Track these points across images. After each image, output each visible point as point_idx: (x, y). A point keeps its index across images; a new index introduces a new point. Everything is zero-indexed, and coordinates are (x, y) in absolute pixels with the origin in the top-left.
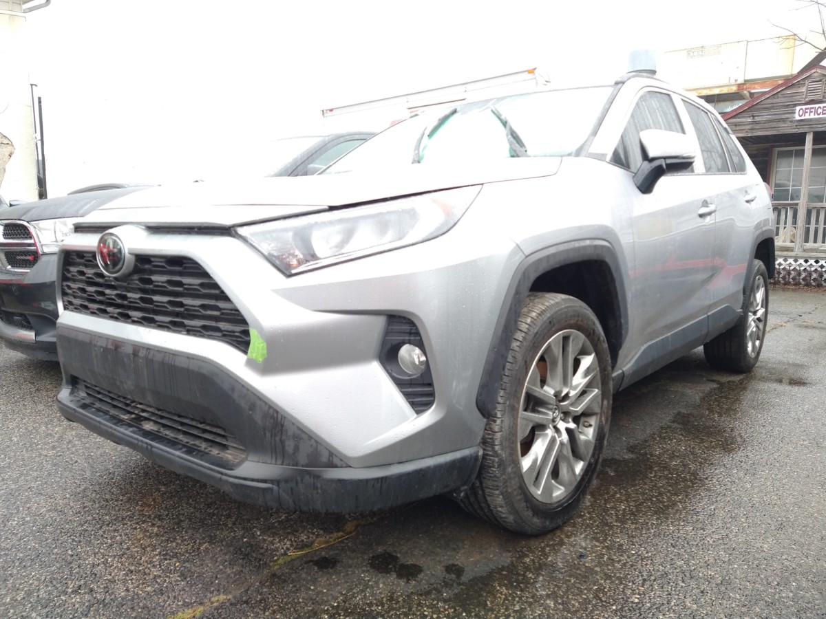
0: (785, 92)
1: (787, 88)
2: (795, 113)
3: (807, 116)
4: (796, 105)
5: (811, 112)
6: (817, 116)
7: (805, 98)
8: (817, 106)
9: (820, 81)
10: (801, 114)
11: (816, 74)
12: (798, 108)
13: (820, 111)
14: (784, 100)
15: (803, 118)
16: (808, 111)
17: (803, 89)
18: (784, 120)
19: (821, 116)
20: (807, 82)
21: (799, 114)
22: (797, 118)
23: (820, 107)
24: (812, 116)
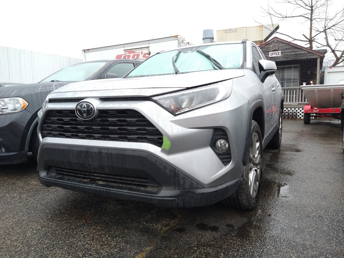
0: (265, 47)
1: (266, 45)
2: (269, 54)
3: (273, 56)
4: (269, 52)
5: (274, 54)
6: (276, 56)
7: (272, 49)
8: (276, 52)
9: (277, 43)
10: (271, 55)
11: (275, 40)
12: (270, 53)
13: (277, 54)
14: (265, 50)
15: (272, 56)
16: (273, 54)
17: (271, 46)
19: (278, 56)
20: (272, 43)
22: (270, 56)
23: (277, 52)
24: (275, 56)
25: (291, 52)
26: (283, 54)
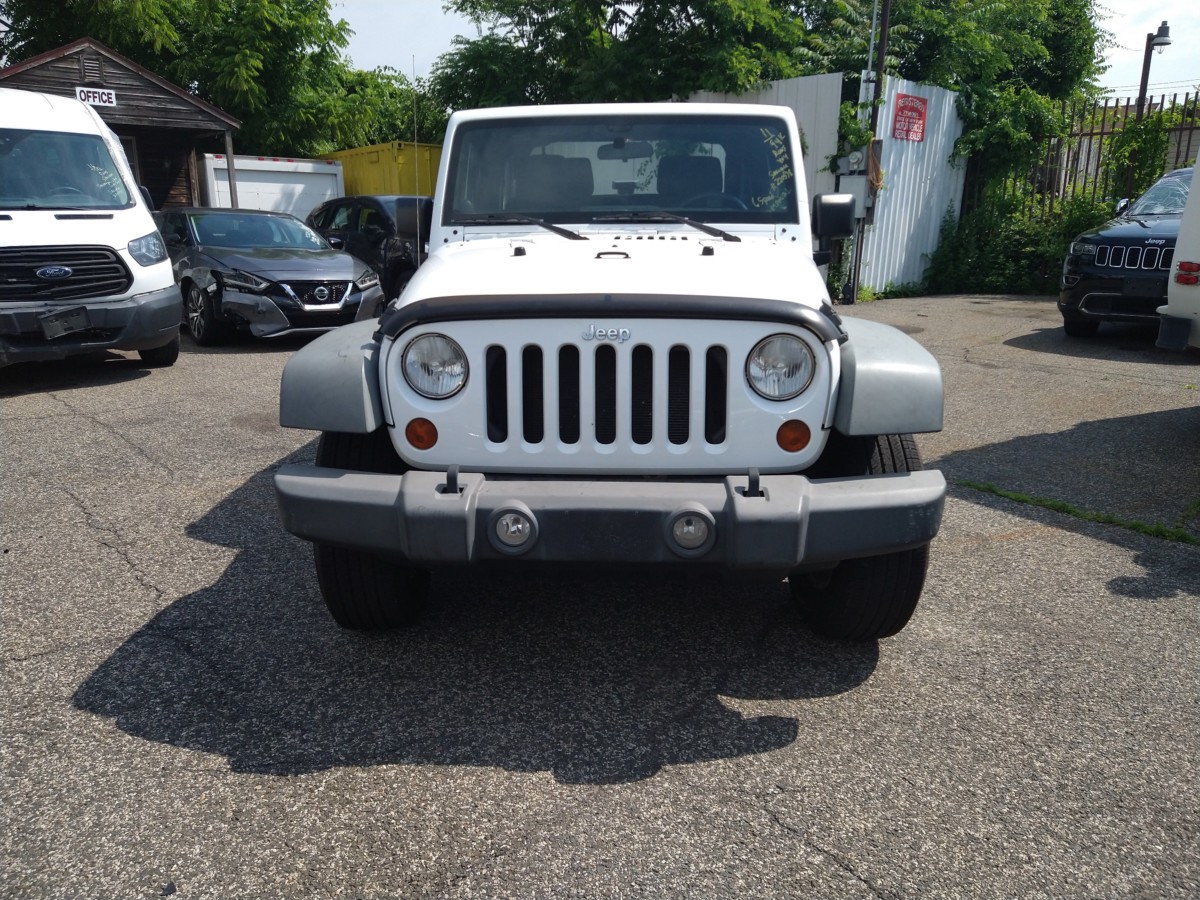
0: (56, 65)
1: (58, 59)
2: (75, 94)
5: (94, 97)
6: (102, 104)
7: (84, 77)
8: (100, 91)
9: (97, 60)
10: (83, 97)
11: (89, 50)
12: (78, 89)
13: (105, 98)
14: (56, 75)
16: (91, 95)
17: (80, 66)
19: (107, 104)
20: (81, 58)
23: (103, 93)
24: (97, 103)
25: (150, 100)
26: (123, 102)
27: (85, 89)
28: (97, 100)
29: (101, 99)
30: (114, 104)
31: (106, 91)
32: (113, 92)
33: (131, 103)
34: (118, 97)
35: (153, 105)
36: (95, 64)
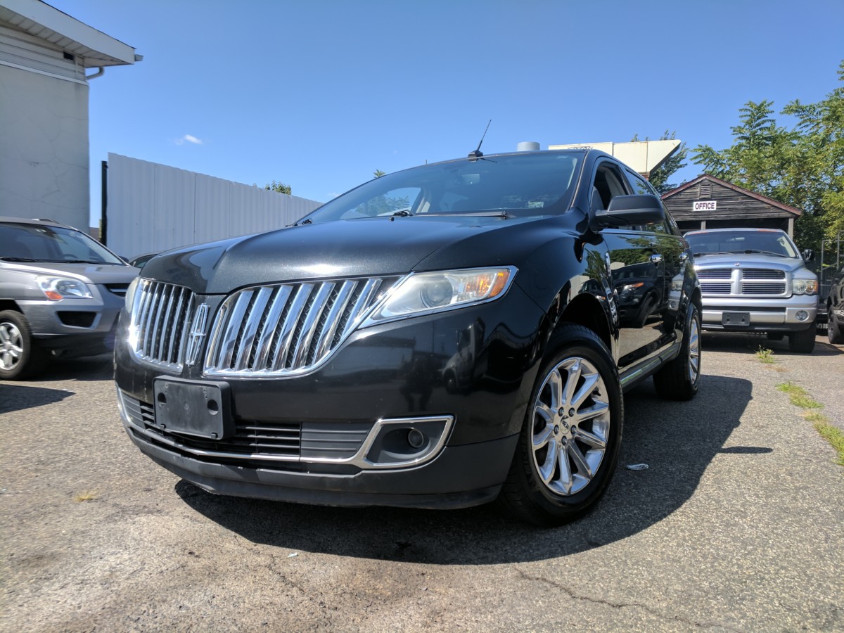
1: (686, 189)
2: (693, 206)
3: (701, 209)
4: (693, 201)
6: (708, 210)
7: (700, 196)
8: (708, 202)
9: (708, 185)
11: (704, 181)
12: (695, 203)
13: (710, 206)
14: (684, 197)
16: (702, 205)
17: (698, 190)
18: (686, 211)
19: (711, 209)
20: (700, 186)
21: (696, 207)
22: (695, 210)
25: (739, 204)
26: (719, 207)
27: (699, 203)
28: (705, 208)
29: (707, 206)
30: (715, 209)
31: (711, 202)
32: (715, 202)
33: (725, 207)
34: (717, 205)
35: (741, 207)
36: (708, 188)
